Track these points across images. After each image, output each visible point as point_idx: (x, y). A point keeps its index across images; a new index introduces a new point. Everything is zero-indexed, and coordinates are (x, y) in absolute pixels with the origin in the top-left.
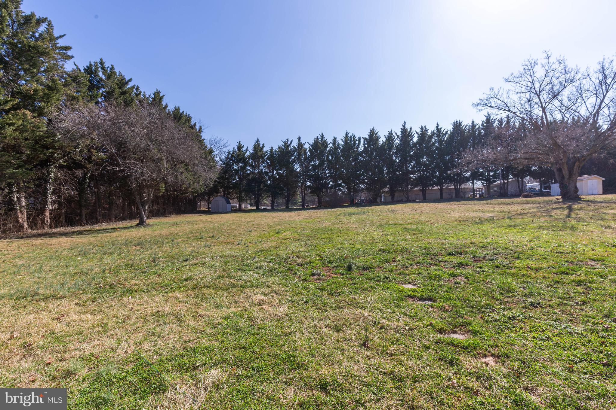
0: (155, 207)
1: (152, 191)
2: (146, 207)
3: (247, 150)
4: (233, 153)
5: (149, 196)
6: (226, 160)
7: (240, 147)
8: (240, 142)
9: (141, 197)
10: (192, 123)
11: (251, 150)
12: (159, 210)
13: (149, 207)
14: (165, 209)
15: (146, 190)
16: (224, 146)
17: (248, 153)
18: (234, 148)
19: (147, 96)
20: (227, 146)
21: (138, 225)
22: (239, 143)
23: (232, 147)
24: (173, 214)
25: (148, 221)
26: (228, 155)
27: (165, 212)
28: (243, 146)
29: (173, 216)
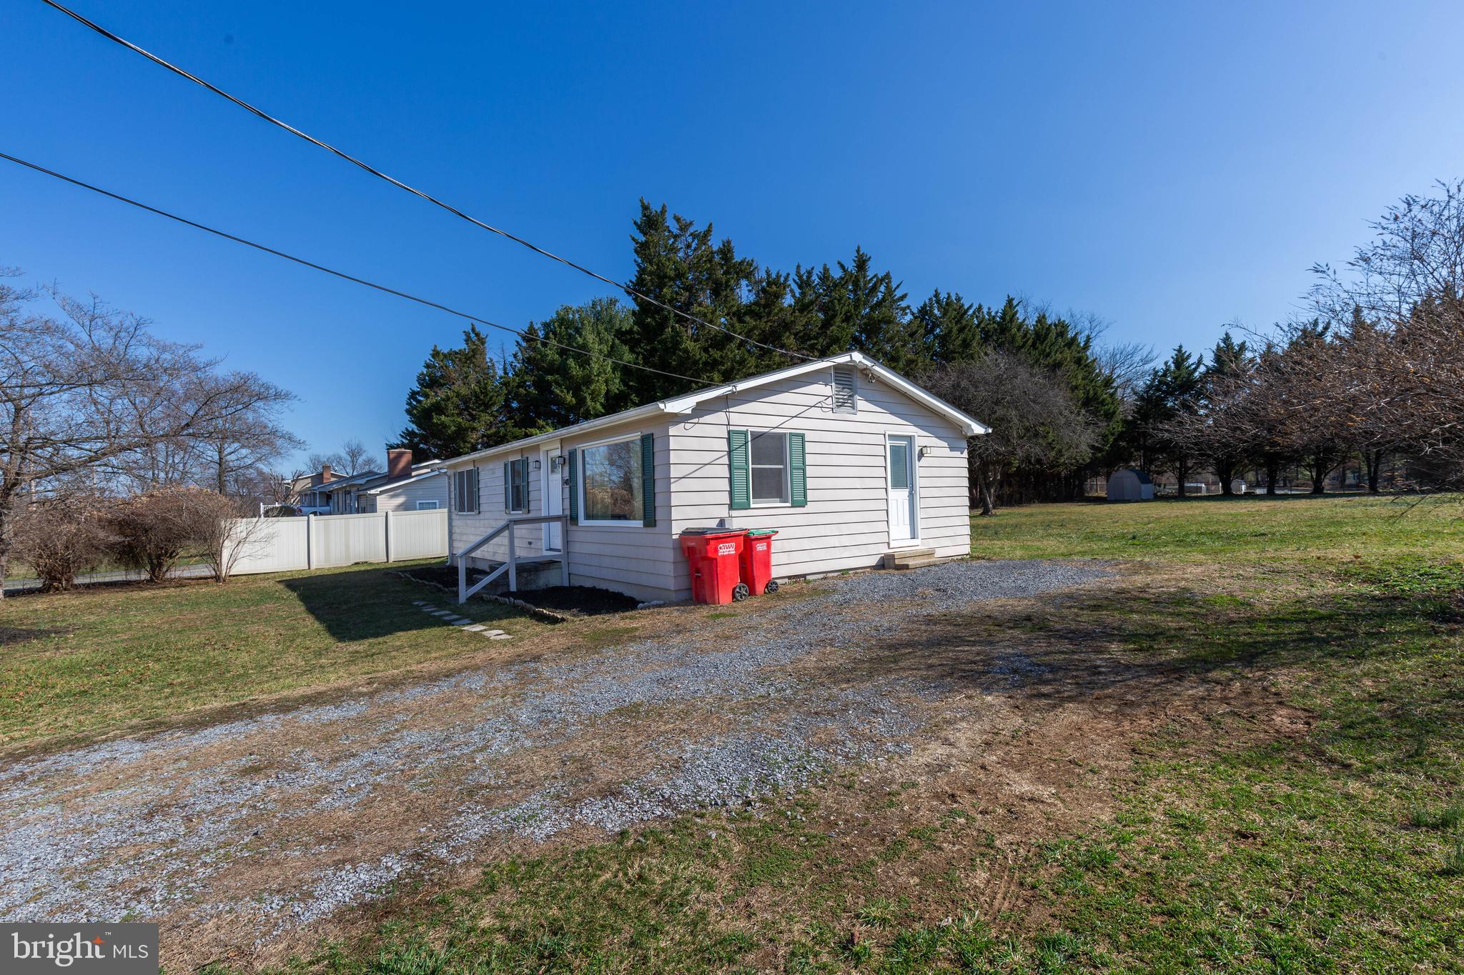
0: (1007, 490)
1: (999, 468)
2: (992, 490)
3: (1200, 362)
4: (1165, 375)
5: (995, 475)
6: (1147, 392)
7: (1180, 358)
8: (1181, 347)
9: (986, 478)
10: (1070, 335)
11: (1209, 361)
12: (1012, 496)
13: (995, 491)
14: (1021, 494)
15: (991, 468)
16: (1145, 361)
17: (1202, 369)
18: (1166, 363)
19: (993, 314)
20: (1152, 360)
21: (981, 514)
22: (1179, 350)
23: (1162, 359)
24: (1034, 502)
25: (993, 511)
26: (1154, 380)
27: (1021, 497)
28: (1189, 356)
29: (1033, 505)
